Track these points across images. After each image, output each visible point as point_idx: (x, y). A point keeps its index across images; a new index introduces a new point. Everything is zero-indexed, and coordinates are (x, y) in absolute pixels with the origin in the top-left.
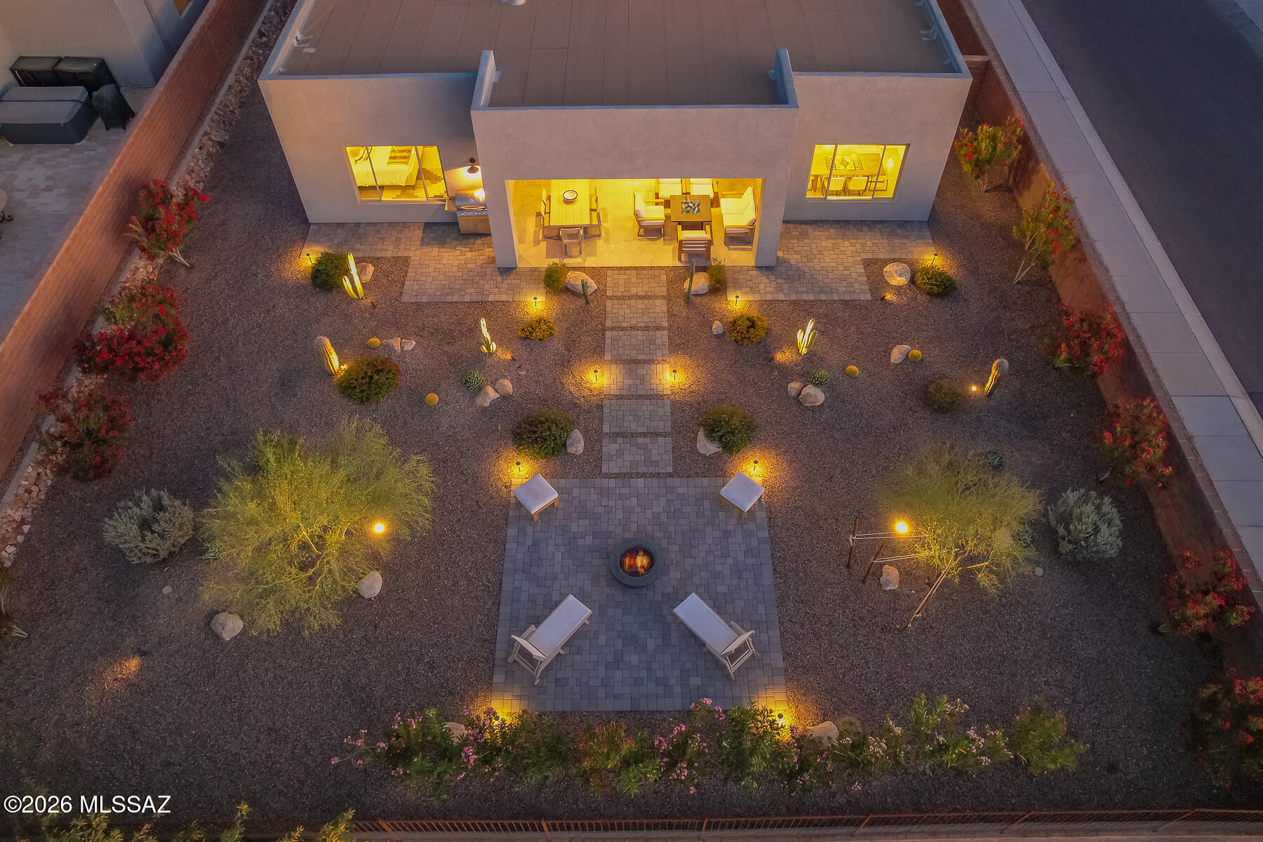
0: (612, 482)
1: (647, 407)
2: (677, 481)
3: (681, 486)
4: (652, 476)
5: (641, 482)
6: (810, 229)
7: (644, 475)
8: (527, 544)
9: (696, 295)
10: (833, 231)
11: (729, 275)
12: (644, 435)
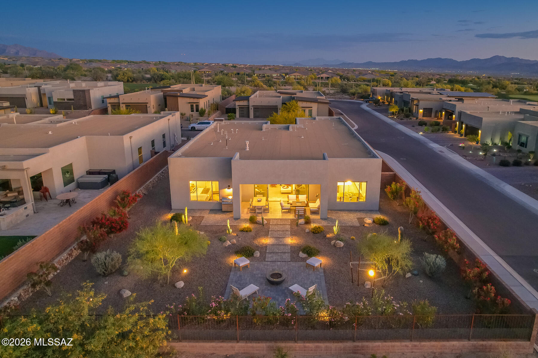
0: (269, 263)
1: (282, 247)
2: (292, 263)
3: (293, 264)
4: (283, 261)
5: (279, 263)
6: (339, 212)
7: (280, 261)
8: (237, 276)
9: (300, 224)
10: (347, 212)
11: (311, 220)
12: (281, 253)
